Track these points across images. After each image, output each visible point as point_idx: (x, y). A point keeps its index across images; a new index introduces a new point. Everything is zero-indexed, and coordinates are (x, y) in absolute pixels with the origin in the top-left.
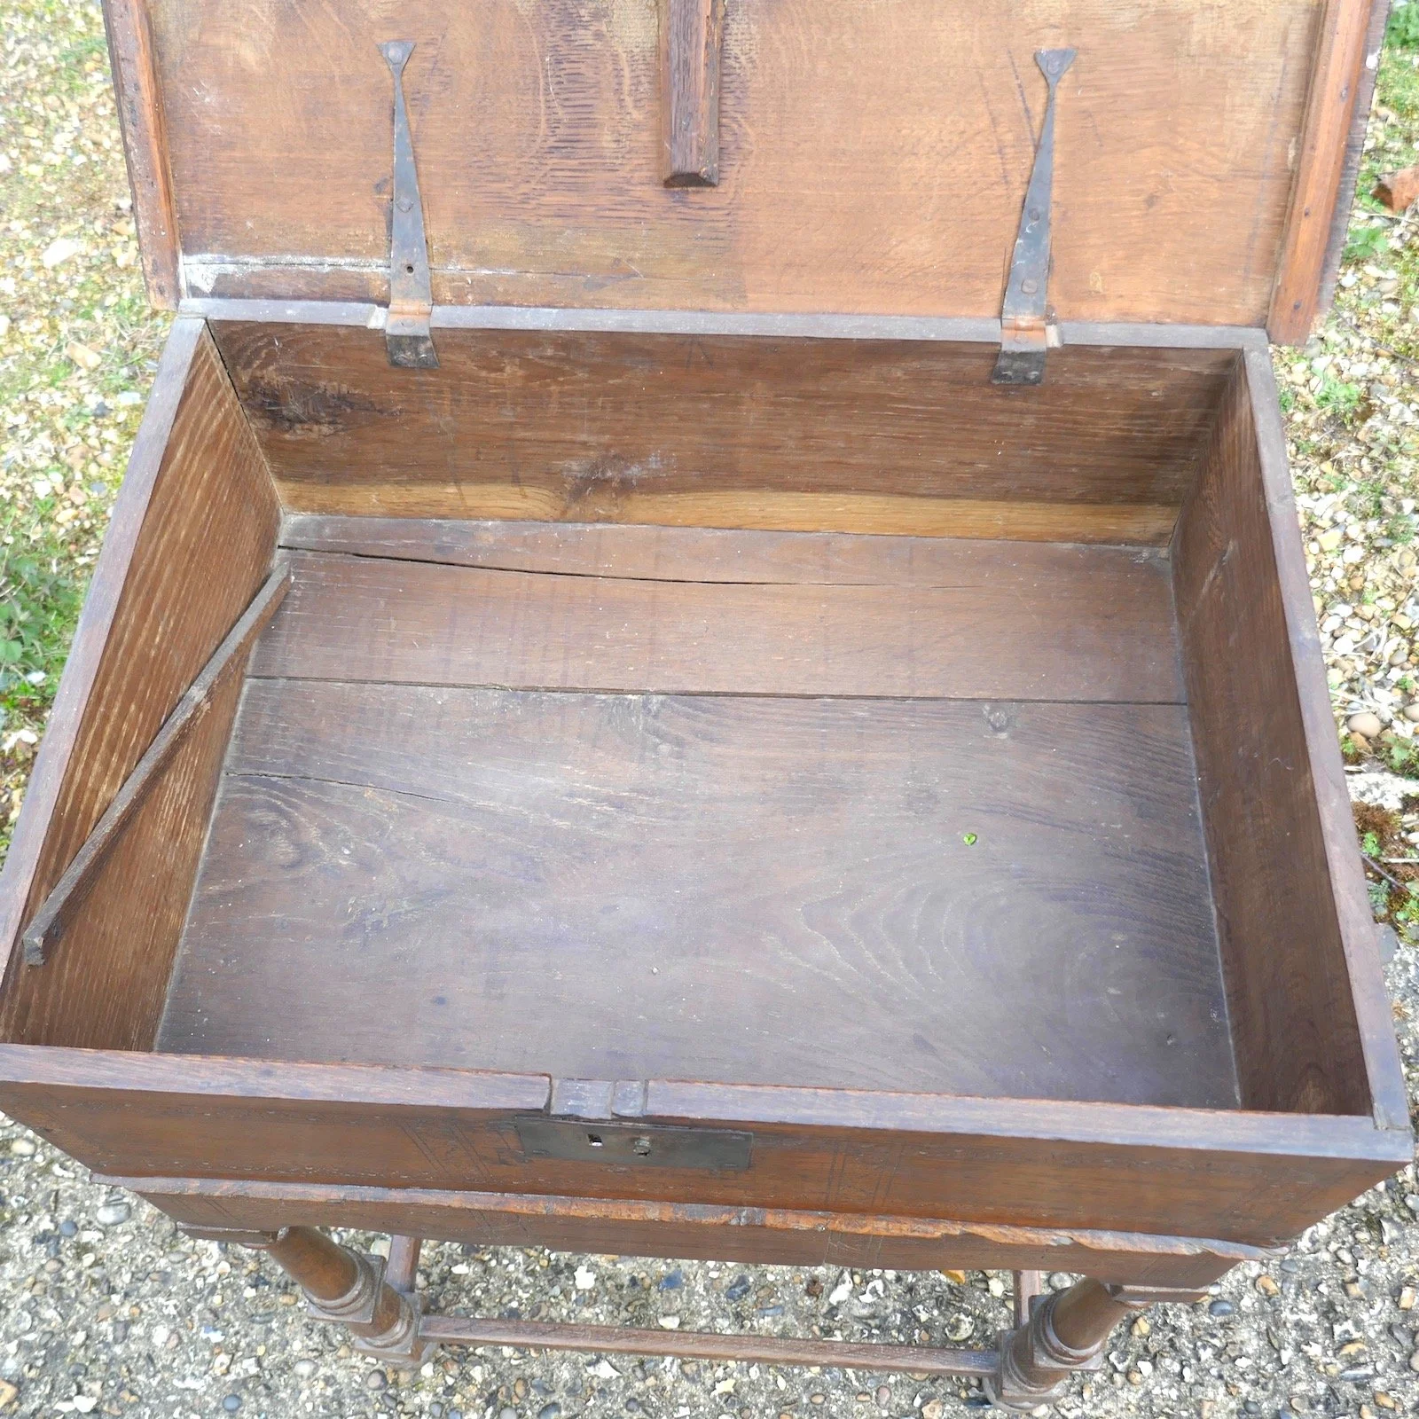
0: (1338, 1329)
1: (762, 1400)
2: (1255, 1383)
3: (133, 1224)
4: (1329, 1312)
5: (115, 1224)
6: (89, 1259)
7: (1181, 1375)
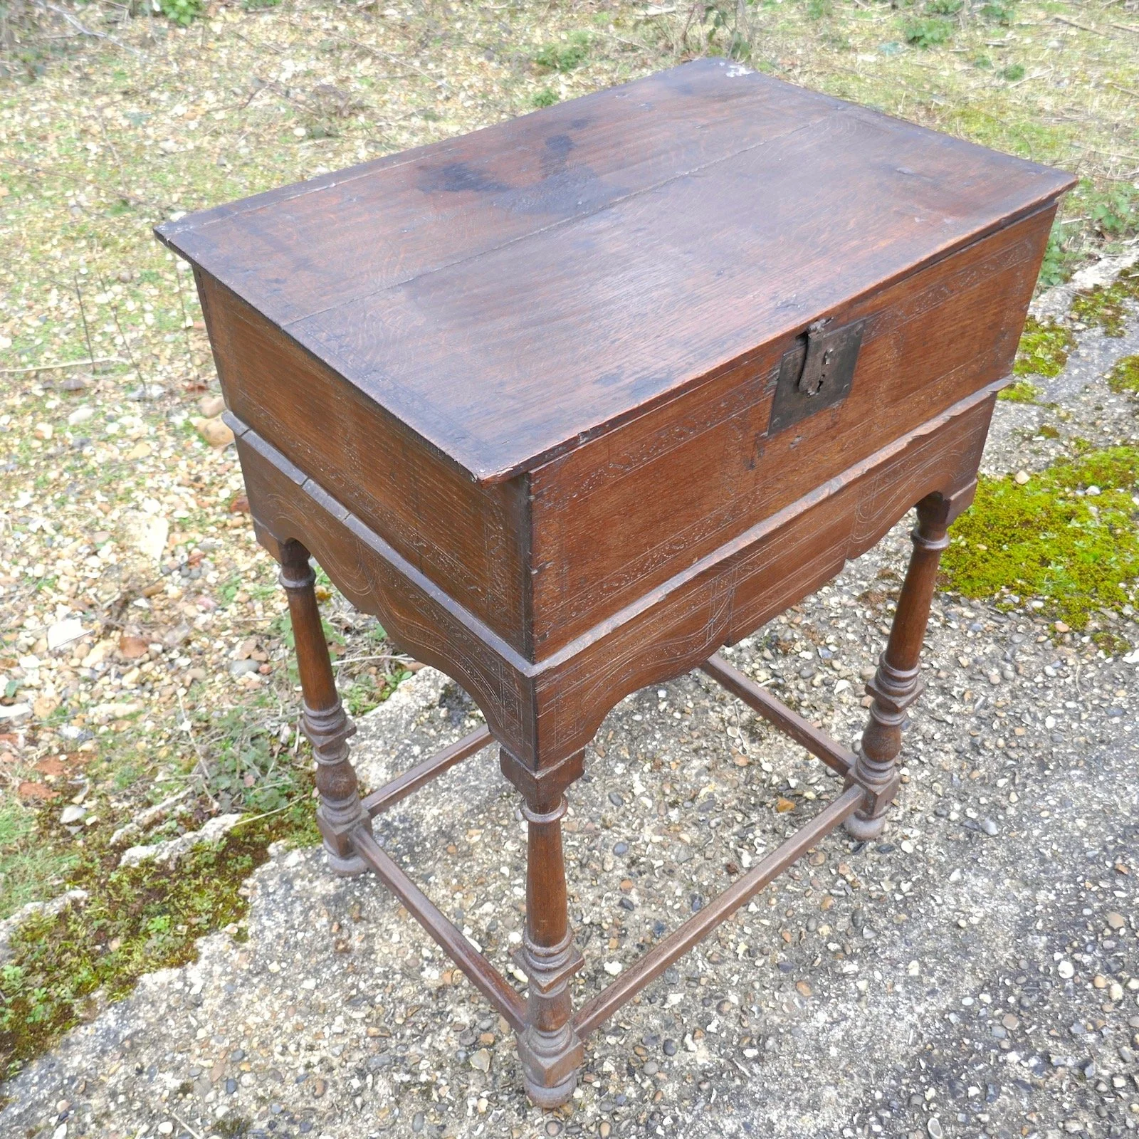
0: (954, 693)
1: (765, 938)
2: (950, 741)
4: (944, 691)
7: (922, 763)
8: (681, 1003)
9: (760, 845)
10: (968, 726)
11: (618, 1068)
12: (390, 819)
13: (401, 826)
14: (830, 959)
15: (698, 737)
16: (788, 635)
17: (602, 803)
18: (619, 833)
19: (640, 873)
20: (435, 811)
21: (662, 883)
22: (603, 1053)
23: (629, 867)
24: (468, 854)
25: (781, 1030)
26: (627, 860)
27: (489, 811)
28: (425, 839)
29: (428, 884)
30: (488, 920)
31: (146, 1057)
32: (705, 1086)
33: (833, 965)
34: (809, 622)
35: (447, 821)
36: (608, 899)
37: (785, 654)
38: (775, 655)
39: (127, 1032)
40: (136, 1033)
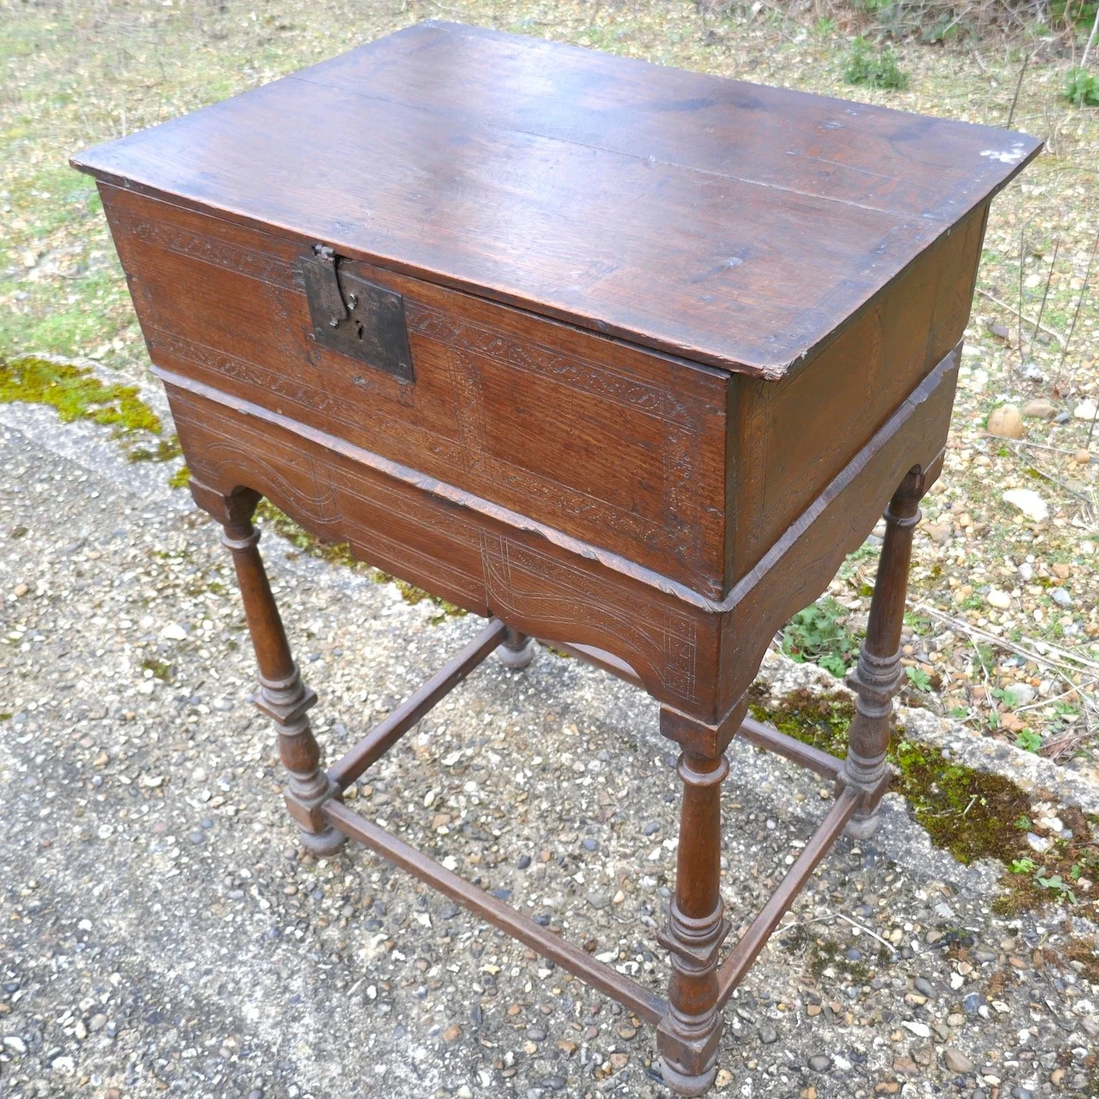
1: (509, 990)
3: (228, 714)
5: (220, 710)
6: (194, 718)
8: (423, 927)
9: (629, 968)
11: (351, 889)
12: (570, 669)
13: (565, 679)
14: (494, 1056)
16: (981, 955)
17: (643, 818)
18: (609, 839)
19: (565, 867)
20: (589, 696)
21: (558, 887)
22: (364, 875)
23: (569, 856)
24: (547, 729)
25: (400, 1017)
26: (577, 852)
27: (601, 733)
28: (555, 698)
29: (510, 712)
30: (484, 763)
31: (334, 609)
32: (334, 958)
33: (485, 1059)
34: (1023, 978)
35: (580, 707)
36: (527, 846)
37: (945, 957)
38: (936, 946)
39: (348, 592)
40: (349, 597)
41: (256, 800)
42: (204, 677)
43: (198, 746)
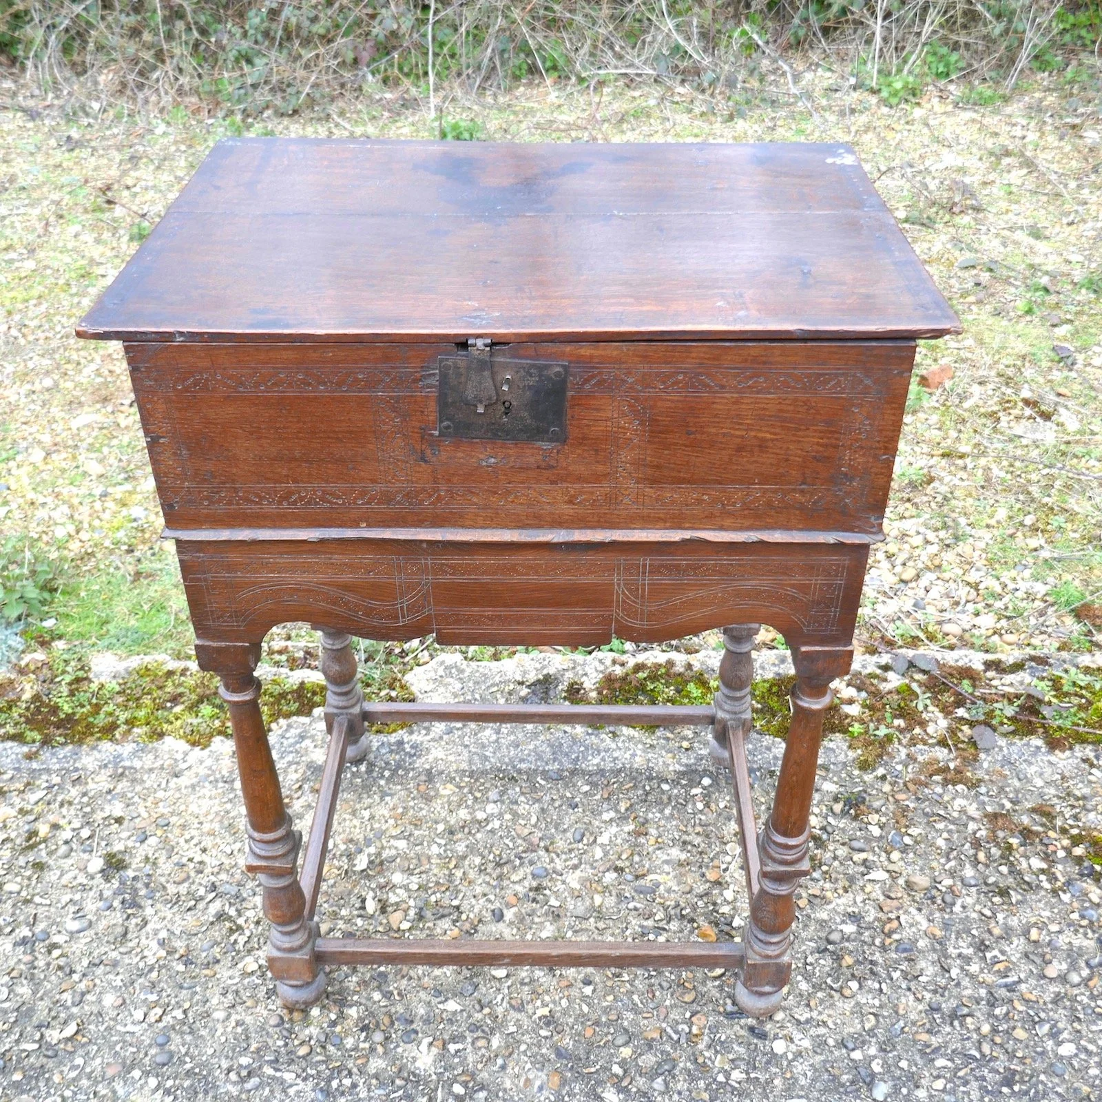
0: (988, 955)
1: (571, 1020)
2: (935, 992)
3: (93, 932)
4: (982, 947)
5: (79, 932)
6: (56, 953)
7: (881, 990)
8: (455, 1013)
10: (967, 992)
11: (361, 1019)
12: (406, 740)
13: (408, 750)
14: (604, 1076)
15: (698, 834)
16: (876, 804)
17: (565, 831)
18: (552, 861)
19: (534, 900)
20: (441, 755)
21: (542, 919)
22: (363, 1001)
23: (531, 890)
24: (428, 799)
25: (501, 1094)
26: (535, 884)
27: (476, 780)
28: (413, 769)
29: (382, 799)
30: (393, 852)
31: (123, 785)
32: (399, 1082)
33: (600, 1083)
34: (912, 805)
35: (441, 767)
36: (489, 901)
37: (855, 818)
38: (844, 813)
39: (127, 763)
40: (131, 768)
41: (196, 993)
42: (31, 910)
43: (84, 975)
